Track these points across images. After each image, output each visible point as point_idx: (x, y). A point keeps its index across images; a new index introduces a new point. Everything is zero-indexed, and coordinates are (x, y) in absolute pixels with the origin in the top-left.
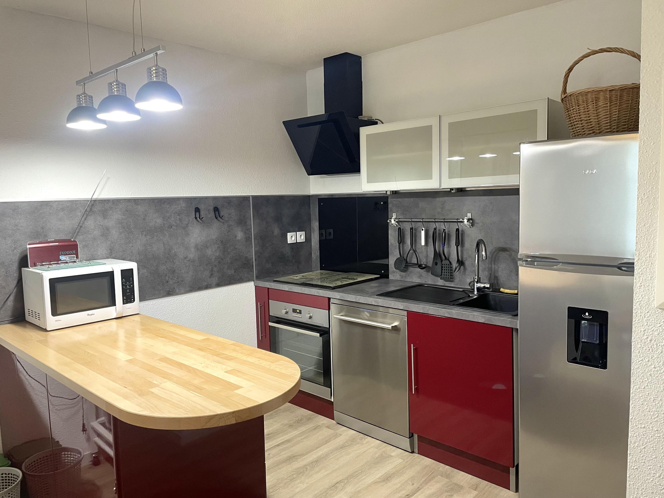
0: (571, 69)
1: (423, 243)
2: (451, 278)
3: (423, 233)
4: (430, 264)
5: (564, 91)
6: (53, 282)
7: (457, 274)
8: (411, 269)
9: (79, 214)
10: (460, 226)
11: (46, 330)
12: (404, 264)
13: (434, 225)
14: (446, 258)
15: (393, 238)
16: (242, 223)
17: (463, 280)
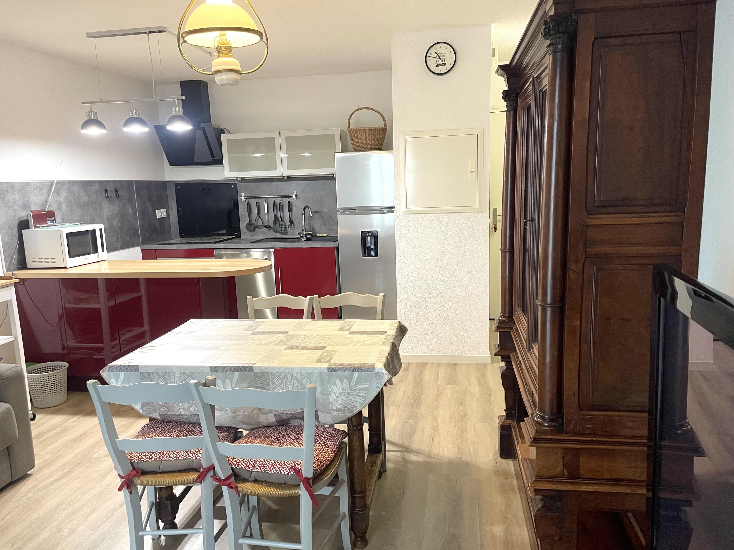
0: (351, 116)
1: (266, 212)
2: (286, 233)
3: (266, 205)
4: (271, 225)
5: (349, 127)
6: (68, 235)
7: (289, 229)
8: (257, 229)
9: (45, 192)
10: (291, 200)
11: (65, 268)
12: (252, 227)
13: (273, 200)
14: (282, 220)
15: (242, 210)
16: (131, 201)
17: (294, 233)
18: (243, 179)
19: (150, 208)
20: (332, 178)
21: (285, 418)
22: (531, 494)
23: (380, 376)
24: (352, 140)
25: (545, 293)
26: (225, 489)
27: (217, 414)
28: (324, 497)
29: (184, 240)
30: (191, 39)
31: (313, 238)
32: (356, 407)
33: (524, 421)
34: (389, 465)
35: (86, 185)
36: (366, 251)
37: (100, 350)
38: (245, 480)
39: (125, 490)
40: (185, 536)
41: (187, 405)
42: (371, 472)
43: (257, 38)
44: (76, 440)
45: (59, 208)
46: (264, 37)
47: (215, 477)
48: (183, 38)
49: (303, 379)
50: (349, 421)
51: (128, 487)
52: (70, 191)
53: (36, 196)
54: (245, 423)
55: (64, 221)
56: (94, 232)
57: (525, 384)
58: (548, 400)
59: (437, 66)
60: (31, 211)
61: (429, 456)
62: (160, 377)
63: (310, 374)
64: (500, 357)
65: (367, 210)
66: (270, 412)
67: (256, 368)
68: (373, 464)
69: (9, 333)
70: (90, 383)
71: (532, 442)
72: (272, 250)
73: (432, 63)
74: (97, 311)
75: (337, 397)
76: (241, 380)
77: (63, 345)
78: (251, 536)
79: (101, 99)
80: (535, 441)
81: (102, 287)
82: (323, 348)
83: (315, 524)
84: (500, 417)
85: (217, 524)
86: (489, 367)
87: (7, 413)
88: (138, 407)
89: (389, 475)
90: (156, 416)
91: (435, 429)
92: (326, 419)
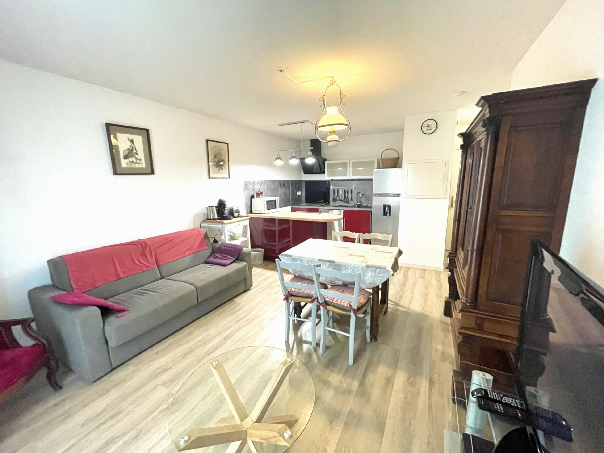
0: (382, 153)
1: (341, 194)
3: (341, 191)
4: (343, 199)
5: (381, 157)
6: (267, 201)
7: (350, 202)
8: (337, 201)
10: (352, 189)
11: (265, 214)
12: (335, 200)
13: (344, 189)
14: (348, 198)
15: (331, 192)
16: (289, 188)
17: (352, 204)
18: (332, 180)
19: (295, 191)
20: (372, 180)
21: (346, 283)
22: (457, 334)
23: (389, 272)
24: (382, 163)
25: (473, 245)
26: (321, 307)
27: (320, 277)
28: (360, 318)
29: (307, 204)
30: (320, 129)
31: (361, 206)
32: (377, 283)
33: (457, 301)
34: (389, 310)
35: (274, 182)
36: (385, 214)
37: (274, 246)
38: (329, 305)
39: (285, 301)
40: (304, 322)
41: (308, 273)
42: (381, 311)
43: (346, 127)
44: (266, 279)
45: (264, 191)
46: (349, 126)
47: (318, 301)
48: (317, 128)
49: (355, 269)
50: (373, 289)
51: (287, 300)
52: (268, 184)
53: (257, 186)
54: (330, 283)
55: (265, 196)
56: (275, 201)
57: (460, 284)
58: (470, 293)
59: (427, 130)
60: (255, 192)
61: (408, 308)
62: (299, 260)
63: (358, 267)
64: (448, 270)
65: (387, 195)
66: (340, 280)
67: (336, 262)
68: (382, 308)
69: (246, 237)
70: (277, 259)
71: (460, 311)
72: (342, 211)
73: (425, 129)
74: (274, 231)
75: (369, 278)
76: (330, 266)
77: (262, 242)
78: (329, 327)
79: (282, 149)
80: (462, 311)
81: (277, 222)
82: (364, 257)
83: (356, 328)
84: (445, 297)
85: (317, 320)
86: (442, 273)
87: (245, 266)
88: (291, 271)
89: (388, 314)
90: (297, 275)
91: (412, 298)
92: (363, 286)
